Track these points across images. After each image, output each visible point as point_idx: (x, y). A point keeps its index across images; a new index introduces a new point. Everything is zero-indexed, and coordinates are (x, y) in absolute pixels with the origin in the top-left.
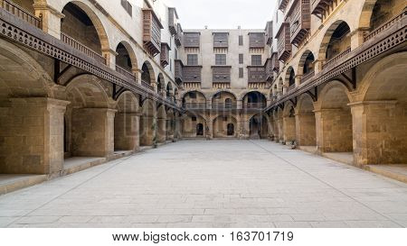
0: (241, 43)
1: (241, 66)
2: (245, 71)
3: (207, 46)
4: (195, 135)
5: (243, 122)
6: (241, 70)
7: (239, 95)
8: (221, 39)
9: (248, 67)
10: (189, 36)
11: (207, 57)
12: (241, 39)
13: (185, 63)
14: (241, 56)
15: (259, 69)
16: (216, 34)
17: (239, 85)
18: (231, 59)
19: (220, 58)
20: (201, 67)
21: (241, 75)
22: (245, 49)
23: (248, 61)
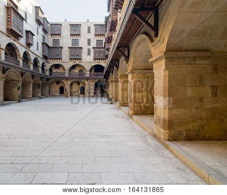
0: (89, 31)
1: (89, 47)
2: (92, 51)
3: (66, 33)
4: (58, 94)
5: (90, 86)
6: (89, 50)
7: (88, 67)
8: (75, 29)
9: (93, 48)
10: (54, 26)
11: (66, 41)
12: (89, 28)
13: (51, 45)
14: (89, 41)
15: (101, 49)
16: (72, 25)
17: (88, 60)
18: (83, 42)
19: (75, 42)
20: (62, 48)
21: (89, 54)
22: (92, 36)
23: (94, 44)
